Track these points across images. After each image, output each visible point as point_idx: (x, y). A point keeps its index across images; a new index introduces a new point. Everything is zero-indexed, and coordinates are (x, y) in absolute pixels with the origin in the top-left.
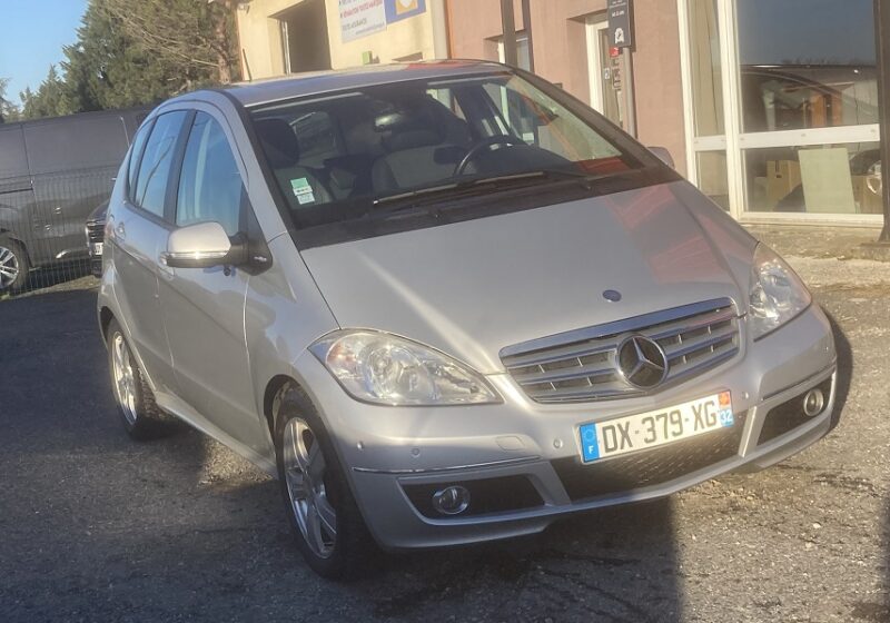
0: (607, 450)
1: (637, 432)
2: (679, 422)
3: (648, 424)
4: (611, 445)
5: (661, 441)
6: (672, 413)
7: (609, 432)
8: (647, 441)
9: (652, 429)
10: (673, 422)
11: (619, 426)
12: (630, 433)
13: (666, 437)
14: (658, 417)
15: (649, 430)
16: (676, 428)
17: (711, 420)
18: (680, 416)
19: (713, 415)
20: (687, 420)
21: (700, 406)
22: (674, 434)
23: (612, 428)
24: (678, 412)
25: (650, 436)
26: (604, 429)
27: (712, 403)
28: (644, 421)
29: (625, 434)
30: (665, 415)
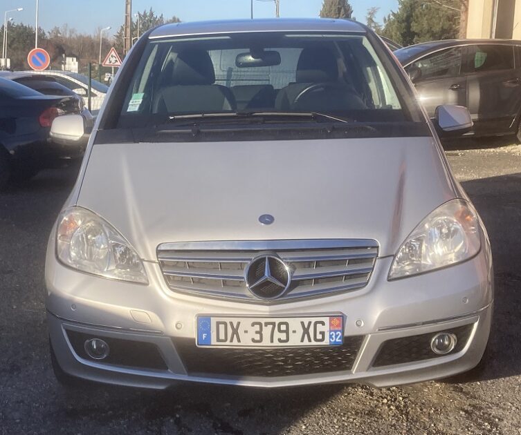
0: (218, 340)
1: (246, 332)
2: (287, 332)
3: (257, 328)
4: (222, 337)
5: (266, 343)
6: (280, 324)
7: (222, 327)
8: (254, 340)
9: (260, 332)
10: (280, 331)
11: (231, 323)
12: (240, 331)
13: (272, 341)
14: (267, 324)
15: (257, 332)
16: (283, 336)
17: (319, 337)
18: (287, 327)
19: (323, 333)
20: (294, 332)
21: (310, 323)
22: (280, 340)
23: (225, 324)
24: (287, 324)
25: (257, 337)
26: (218, 323)
27: (323, 323)
28: (253, 325)
29: (235, 331)
30: (273, 324)
